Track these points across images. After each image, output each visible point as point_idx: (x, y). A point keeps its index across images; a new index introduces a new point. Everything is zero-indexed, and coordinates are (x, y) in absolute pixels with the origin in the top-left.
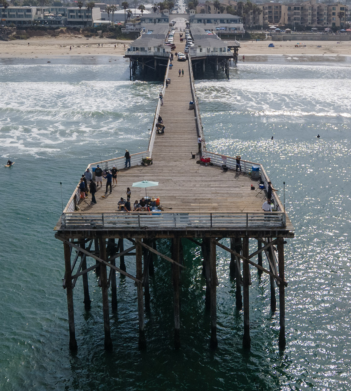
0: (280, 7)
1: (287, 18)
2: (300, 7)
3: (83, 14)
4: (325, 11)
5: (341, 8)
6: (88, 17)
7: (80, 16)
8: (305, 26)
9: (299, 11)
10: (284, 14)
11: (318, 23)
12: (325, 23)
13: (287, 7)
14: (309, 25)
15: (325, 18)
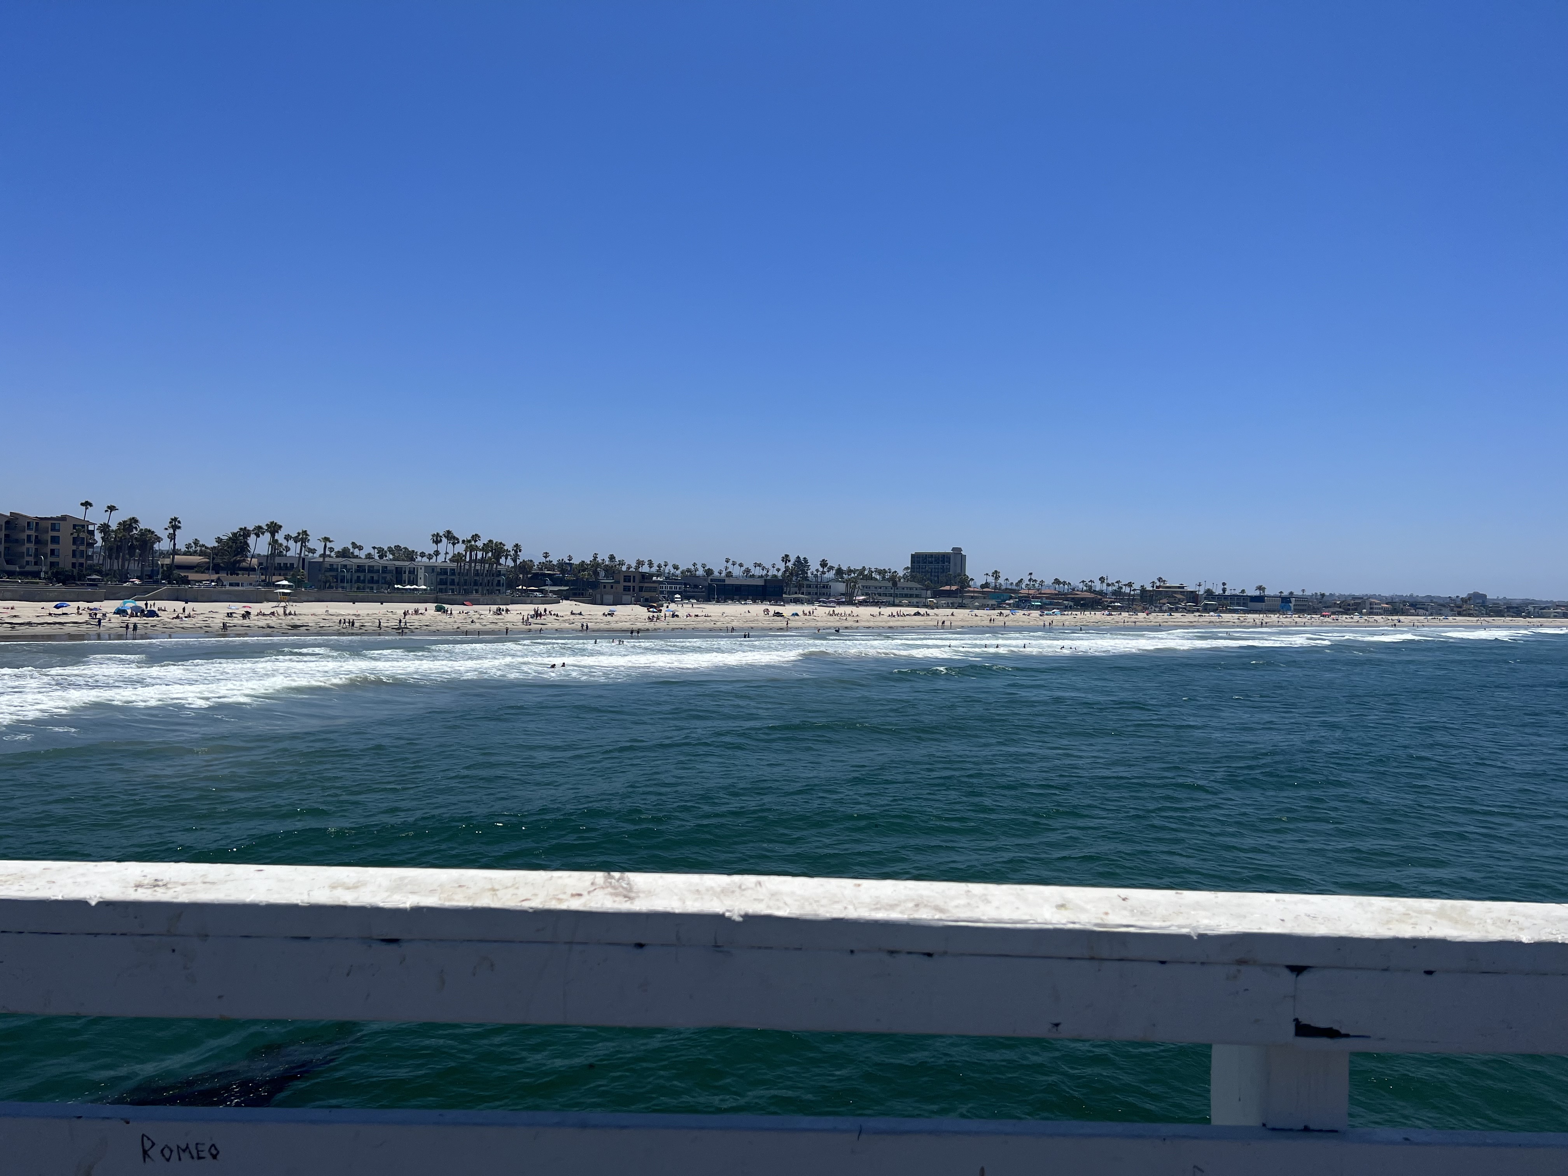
5: (75, 525)
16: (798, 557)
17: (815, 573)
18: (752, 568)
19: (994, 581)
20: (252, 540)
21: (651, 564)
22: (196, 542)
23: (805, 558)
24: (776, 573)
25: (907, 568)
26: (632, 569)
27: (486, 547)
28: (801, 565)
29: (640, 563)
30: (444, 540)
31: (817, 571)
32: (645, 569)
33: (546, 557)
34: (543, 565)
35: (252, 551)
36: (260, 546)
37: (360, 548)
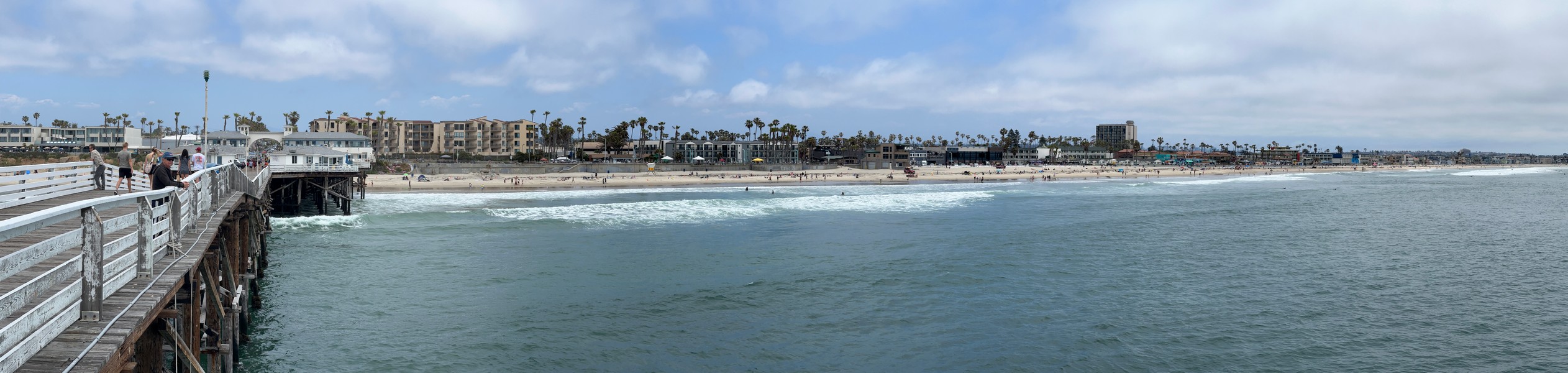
0: (432, 126)
1: (443, 142)
2: (464, 124)
3: (110, 135)
4: (503, 131)
5: (527, 126)
6: (119, 140)
7: (104, 138)
8: (473, 155)
9: (463, 131)
10: (437, 138)
11: (493, 150)
12: (503, 150)
13: (444, 125)
14: (479, 153)
15: (503, 142)
16: (1011, 130)
17: (1024, 141)
18: (976, 139)
19: (1159, 145)
20: (629, 130)
21: (900, 138)
22: (594, 133)
23: (1016, 131)
24: (994, 142)
25: (1094, 136)
26: (887, 142)
27: (783, 130)
28: (1014, 135)
29: (892, 137)
30: (755, 125)
31: (1026, 140)
32: (897, 141)
33: (824, 135)
34: (822, 141)
35: (630, 138)
36: (635, 133)
37: (697, 132)
